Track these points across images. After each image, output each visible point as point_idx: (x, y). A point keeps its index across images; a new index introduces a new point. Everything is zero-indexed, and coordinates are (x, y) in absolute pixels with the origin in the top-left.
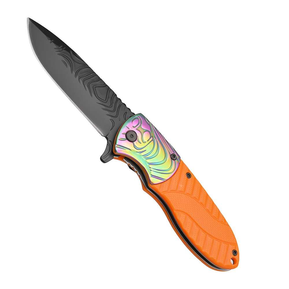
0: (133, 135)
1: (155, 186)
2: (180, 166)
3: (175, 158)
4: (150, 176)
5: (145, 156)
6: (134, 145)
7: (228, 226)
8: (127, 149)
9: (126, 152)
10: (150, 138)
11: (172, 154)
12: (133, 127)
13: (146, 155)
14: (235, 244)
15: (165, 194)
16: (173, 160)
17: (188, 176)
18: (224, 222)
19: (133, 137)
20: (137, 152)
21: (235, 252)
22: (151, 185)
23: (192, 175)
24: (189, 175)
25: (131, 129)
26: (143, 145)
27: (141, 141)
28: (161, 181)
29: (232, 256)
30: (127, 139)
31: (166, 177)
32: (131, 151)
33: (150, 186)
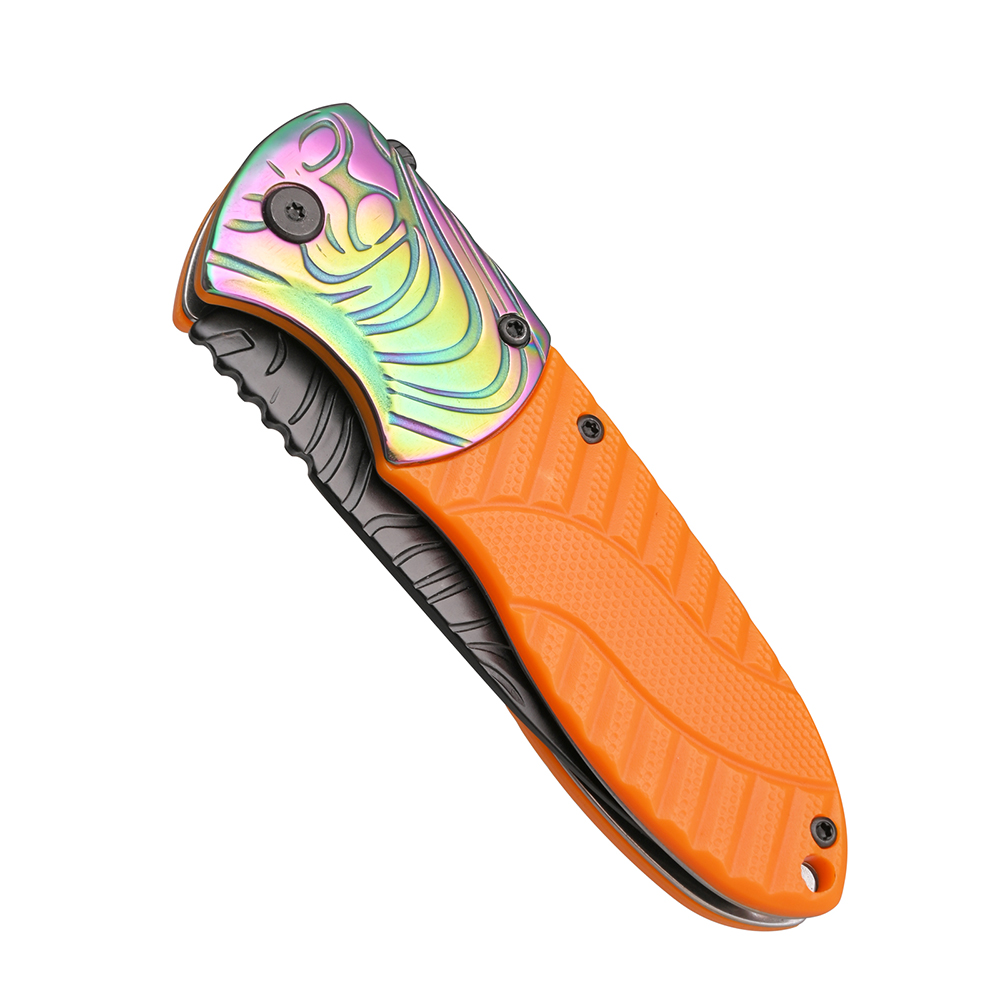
0: (301, 208)
1: (411, 471)
2: (548, 380)
3: (520, 334)
4: (385, 419)
5: (362, 316)
6: (306, 258)
7: (791, 696)
8: (266, 277)
9: (264, 290)
10: (393, 229)
11: (505, 317)
12: (305, 167)
13: (369, 314)
14: (828, 786)
15: (464, 518)
16: (514, 345)
17: (590, 432)
18: (772, 675)
19: (302, 215)
20: (321, 295)
21: (827, 830)
22: (389, 468)
23: (608, 429)
24: (593, 427)
25: (291, 177)
26: (352, 261)
27: (344, 243)
28: (443, 449)
29: (811, 848)
30: (270, 224)
31: (470, 429)
32: (284, 287)
33: (386, 470)
